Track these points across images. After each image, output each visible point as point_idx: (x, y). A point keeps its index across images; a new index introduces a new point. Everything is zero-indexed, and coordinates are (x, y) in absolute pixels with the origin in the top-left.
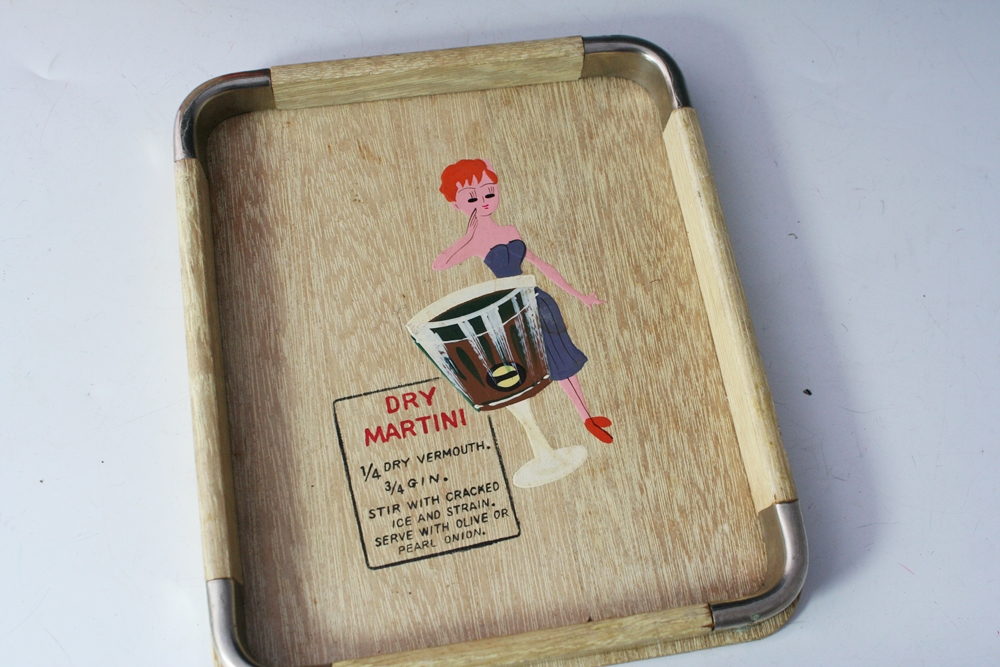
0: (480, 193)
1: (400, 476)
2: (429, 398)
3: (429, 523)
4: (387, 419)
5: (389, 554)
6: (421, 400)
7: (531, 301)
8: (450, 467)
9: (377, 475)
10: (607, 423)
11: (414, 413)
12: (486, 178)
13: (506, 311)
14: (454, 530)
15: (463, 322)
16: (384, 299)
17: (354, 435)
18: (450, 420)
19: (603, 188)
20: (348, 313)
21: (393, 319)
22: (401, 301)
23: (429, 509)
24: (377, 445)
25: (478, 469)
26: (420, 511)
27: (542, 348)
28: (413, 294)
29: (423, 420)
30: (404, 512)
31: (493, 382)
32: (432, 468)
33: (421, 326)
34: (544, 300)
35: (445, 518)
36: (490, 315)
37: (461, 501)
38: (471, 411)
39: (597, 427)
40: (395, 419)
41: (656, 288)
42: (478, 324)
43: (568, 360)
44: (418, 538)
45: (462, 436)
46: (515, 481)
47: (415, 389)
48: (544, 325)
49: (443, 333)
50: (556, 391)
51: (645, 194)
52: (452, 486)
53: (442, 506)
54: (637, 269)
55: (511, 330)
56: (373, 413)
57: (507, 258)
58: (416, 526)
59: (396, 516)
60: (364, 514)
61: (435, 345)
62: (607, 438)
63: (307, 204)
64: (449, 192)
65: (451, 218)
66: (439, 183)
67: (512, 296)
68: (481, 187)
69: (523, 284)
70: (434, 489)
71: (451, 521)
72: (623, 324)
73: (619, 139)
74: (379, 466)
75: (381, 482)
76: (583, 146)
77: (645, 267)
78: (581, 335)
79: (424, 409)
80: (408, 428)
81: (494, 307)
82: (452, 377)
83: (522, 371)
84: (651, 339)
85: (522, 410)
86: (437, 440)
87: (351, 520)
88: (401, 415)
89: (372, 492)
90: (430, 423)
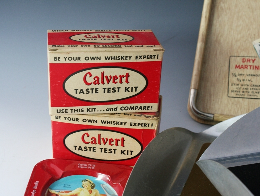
1: (241, 78)
2: (253, 61)
3: (245, 90)
4: (241, 64)
5: (233, 94)
6: (251, 61)
8: (254, 79)
9: (236, 76)
11: (249, 64)
14: (250, 93)
16: (249, 34)
17: (233, 65)
18: (257, 68)
20: (239, 36)
21: (250, 40)
22: (253, 36)
23: (246, 87)
24: (238, 69)
26: (244, 87)
28: (257, 35)
29: (250, 66)
30: (240, 86)
32: (249, 78)
33: (257, 43)
35: (249, 90)
37: (254, 87)
40: (244, 64)
44: (241, 93)
45: (259, 72)
47: (250, 58)
52: (253, 83)
53: (249, 87)
56: (239, 61)
58: (241, 90)
59: (237, 87)
60: (230, 84)
63: (236, 6)
70: (248, 83)
71: (250, 91)
74: (237, 74)
75: (236, 78)
79: (251, 63)
80: (246, 67)
86: (252, 72)
87: (226, 85)
88: (245, 63)
89: (234, 80)
90: (252, 67)
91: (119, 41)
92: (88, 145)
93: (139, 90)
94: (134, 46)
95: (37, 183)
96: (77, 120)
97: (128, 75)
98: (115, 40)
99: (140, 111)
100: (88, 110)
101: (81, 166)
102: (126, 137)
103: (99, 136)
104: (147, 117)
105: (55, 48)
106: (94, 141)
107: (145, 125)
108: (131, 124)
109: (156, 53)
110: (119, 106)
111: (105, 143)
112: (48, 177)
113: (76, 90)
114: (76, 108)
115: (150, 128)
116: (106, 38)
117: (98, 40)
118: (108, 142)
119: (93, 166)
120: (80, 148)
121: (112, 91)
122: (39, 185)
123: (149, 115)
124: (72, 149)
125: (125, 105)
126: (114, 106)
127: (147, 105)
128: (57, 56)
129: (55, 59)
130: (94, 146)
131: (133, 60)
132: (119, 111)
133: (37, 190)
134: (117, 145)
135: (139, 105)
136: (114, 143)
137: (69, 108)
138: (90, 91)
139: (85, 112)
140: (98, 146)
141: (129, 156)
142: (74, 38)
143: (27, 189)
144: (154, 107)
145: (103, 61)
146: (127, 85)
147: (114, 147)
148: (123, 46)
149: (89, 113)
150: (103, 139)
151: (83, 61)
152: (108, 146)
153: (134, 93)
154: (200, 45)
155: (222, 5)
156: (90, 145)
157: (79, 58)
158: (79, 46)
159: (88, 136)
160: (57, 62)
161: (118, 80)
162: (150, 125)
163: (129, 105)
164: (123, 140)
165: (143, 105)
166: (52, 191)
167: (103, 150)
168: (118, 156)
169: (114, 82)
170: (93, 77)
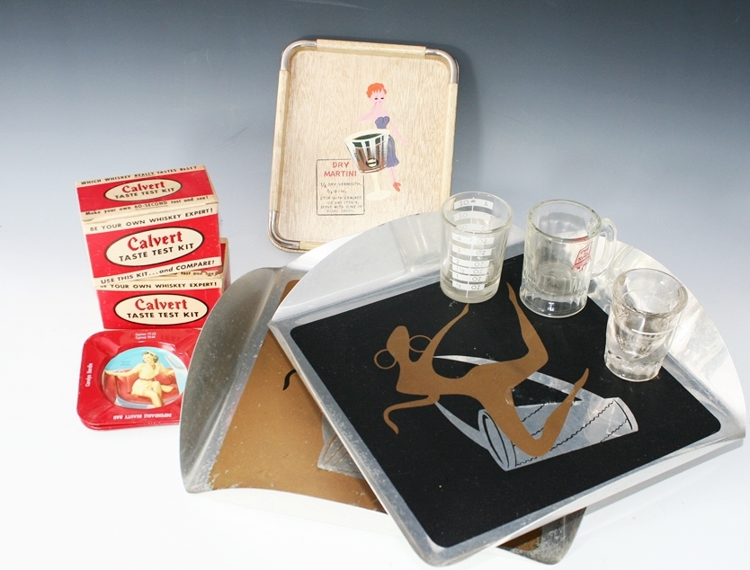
0: (379, 98)
1: (332, 189)
2: (346, 165)
3: (338, 205)
4: (332, 169)
5: (322, 211)
6: (344, 165)
7: (386, 139)
8: (348, 189)
9: (325, 186)
10: (400, 185)
11: (341, 169)
12: (382, 91)
13: (378, 141)
14: (345, 208)
15: (363, 142)
16: (340, 129)
17: (321, 173)
18: (352, 174)
19: (421, 103)
20: (327, 131)
21: (341, 136)
22: (345, 131)
23: (338, 200)
24: (328, 177)
25: (358, 191)
26: (336, 200)
27: (386, 156)
28: (349, 129)
29: (343, 172)
30: (331, 200)
31: (367, 164)
32: (342, 188)
33: (350, 141)
34: (391, 140)
35: (343, 204)
36: (372, 141)
37: (349, 200)
38: (359, 172)
39: (396, 186)
40: (335, 170)
41: (428, 143)
42: (367, 144)
43: (393, 161)
44: (333, 209)
45: (354, 179)
46: (366, 197)
47: (343, 161)
48: (388, 148)
49: (358, 145)
50: (386, 171)
51: (435, 108)
52: (348, 195)
53: (343, 200)
54: (424, 135)
55: (378, 147)
56: (328, 166)
57: (382, 122)
58: (333, 205)
59: (328, 200)
60: (319, 197)
61: (353, 148)
62: (398, 190)
63: (321, 89)
64: (369, 94)
65: (368, 103)
66: (366, 90)
67: (380, 136)
68: (379, 94)
69: (385, 133)
70: (342, 195)
71: (344, 205)
72: (414, 153)
73: (432, 85)
74: (327, 184)
75: (326, 189)
76: (419, 86)
77: (427, 135)
78: (399, 155)
79: (344, 168)
80: (338, 173)
81: (374, 139)
82: (355, 160)
83: (378, 162)
84: (422, 160)
85: (374, 175)
86: (346, 179)
87: (315, 199)
88: (337, 169)
89: (322, 191)
90: (345, 173)
92: (144, 312)
93: (195, 247)
94: (182, 200)
95: (90, 366)
96: (127, 286)
97: (179, 234)
99: (201, 267)
100: (138, 275)
101: (139, 336)
102: (187, 299)
103: (156, 301)
104: (209, 275)
105: (89, 217)
106: (151, 307)
107: (208, 284)
108: (191, 285)
109: (209, 207)
110: (174, 266)
111: (164, 307)
112: (102, 357)
113: (121, 257)
114: (124, 275)
115: (213, 287)
116: (148, 189)
118: (167, 306)
119: (152, 335)
120: (135, 315)
121: (163, 252)
122: (93, 369)
123: (211, 272)
125: (181, 264)
126: (169, 267)
127: (207, 260)
128: (94, 226)
129: (92, 229)
130: (151, 311)
131: (183, 218)
132: (175, 271)
133: (92, 374)
134: (178, 308)
135: (198, 262)
136: (174, 306)
137: (115, 277)
138: (138, 256)
139: (135, 277)
140: (155, 312)
141: (195, 318)
142: (111, 195)
143: (81, 375)
144: (217, 261)
145: (148, 223)
146: (180, 244)
147: (175, 310)
148: (169, 202)
149: (139, 278)
150: (161, 303)
151: (124, 227)
152: (167, 310)
153: (190, 250)
155: (303, 88)
156: (146, 311)
157: (119, 225)
158: (118, 209)
159: (143, 302)
160: (94, 232)
161: (169, 240)
162: (214, 284)
163: (186, 263)
164: (184, 302)
165: (202, 261)
166: (109, 372)
167: (163, 315)
168: (181, 319)
169: (164, 242)
170: (138, 242)
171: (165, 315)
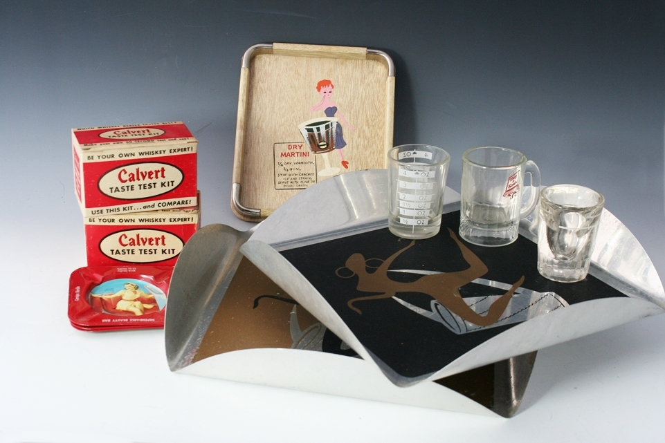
0: (327, 92)
1: (288, 167)
2: (300, 147)
3: (293, 180)
4: (287, 151)
5: (281, 186)
6: (298, 147)
7: (335, 125)
8: (302, 167)
9: (282, 165)
10: (348, 163)
11: (295, 150)
12: (330, 86)
13: (327, 127)
14: (299, 183)
15: (314, 128)
16: (294, 117)
17: (278, 154)
18: (305, 154)
19: (364, 95)
20: (283, 119)
21: (295, 124)
22: (298, 119)
23: (294, 177)
24: (284, 157)
25: (310, 169)
26: (291, 177)
27: (334, 139)
28: (302, 117)
29: (298, 153)
30: (287, 176)
31: (319, 146)
32: (297, 166)
33: (302, 128)
34: (339, 126)
35: (298, 180)
36: (322, 127)
37: (303, 176)
38: (311, 153)
39: (345, 164)
40: (290, 151)
41: (371, 128)
42: (318, 129)
43: (341, 144)
44: (289, 184)
45: (307, 159)
46: (319, 174)
47: (297, 144)
48: (337, 133)
49: (308, 130)
50: (336, 152)
51: (376, 99)
52: (301, 172)
53: (298, 177)
54: (367, 121)
55: (327, 133)
56: (284, 148)
57: (331, 112)
58: (290, 181)
59: (285, 177)
60: (277, 175)
61: (305, 133)
62: (347, 167)
63: (277, 85)
64: (319, 89)
65: (317, 96)
66: (316, 85)
67: (330, 123)
68: (328, 89)
69: (333, 120)
70: (297, 172)
71: (299, 181)
72: (359, 137)
73: (373, 81)
74: (283, 163)
75: (283, 167)
76: (361, 81)
77: (370, 121)
78: (346, 138)
79: (298, 150)
80: (293, 154)
81: (324, 125)
82: (308, 143)
83: (328, 144)
84: (366, 142)
85: (325, 155)
86: (300, 159)
87: (273, 176)
88: (292, 150)
89: (280, 170)
90: (299, 154)
91: (151, 136)
92: (126, 248)
93: (176, 184)
94: (167, 140)
95: (78, 288)
96: (113, 221)
97: (163, 170)
98: (147, 135)
99: (179, 206)
100: (124, 209)
101: (120, 270)
102: (167, 235)
103: (138, 236)
104: (187, 212)
105: (87, 147)
106: (132, 243)
107: (185, 219)
108: (170, 220)
109: (190, 145)
110: (156, 202)
111: (144, 243)
112: (87, 282)
113: (111, 188)
114: (111, 207)
115: (190, 222)
116: (136, 133)
117: (129, 136)
118: (147, 242)
119: (134, 270)
120: (118, 252)
121: (147, 187)
122: (81, 290)
123: (188, 210)
124: (108, 253)
125: (162, 201)
126: (151, 203)
127: (185, 199)
128: (91, 155)
129: (89, 157)
130: (132, 247)
131: (167, 154)
132: (156, 208)
133: (80, 293)
134: (157, 244)
135: (177, 200)
136: (154, 242)
137: (104, 209)
138: (126, 188)
139: (122, 211)
140: (136, 248)
141: (171, 255)
142: (103, 135)
143: (70, 293)
144: (193, 201)
145: (137, 157)
146: (163, 180)
147: (155, 247)
148: (156, 141)
149: (125, 212)
150: (142, 239)
151: (117, 158)
152: (147, 247)
153: (171, 188)
154: (239, 133)
155: (261, 84)
156: (129, 247)
157: (113, 156)
158: (111, 143)
159: (126, 237)
160: (91, 161)
161: (153, 176)
162: (190, 219)
163: (167, 201)
164: (163, 238)
165: (181, 200)
166: (95, 295)
167: (143, 252)
168: (159, 257)
169: (150, 177)
170: (127, 174)
171: (145, 251)
